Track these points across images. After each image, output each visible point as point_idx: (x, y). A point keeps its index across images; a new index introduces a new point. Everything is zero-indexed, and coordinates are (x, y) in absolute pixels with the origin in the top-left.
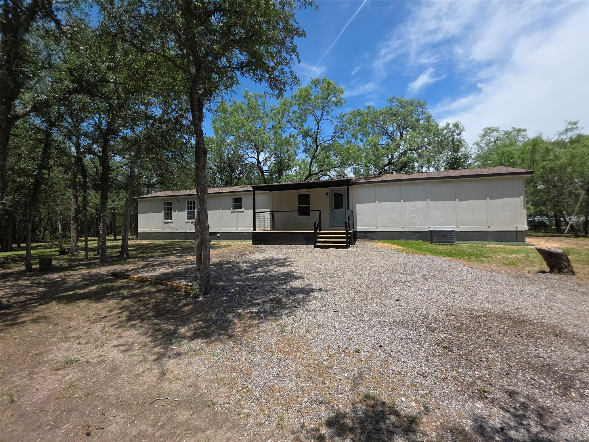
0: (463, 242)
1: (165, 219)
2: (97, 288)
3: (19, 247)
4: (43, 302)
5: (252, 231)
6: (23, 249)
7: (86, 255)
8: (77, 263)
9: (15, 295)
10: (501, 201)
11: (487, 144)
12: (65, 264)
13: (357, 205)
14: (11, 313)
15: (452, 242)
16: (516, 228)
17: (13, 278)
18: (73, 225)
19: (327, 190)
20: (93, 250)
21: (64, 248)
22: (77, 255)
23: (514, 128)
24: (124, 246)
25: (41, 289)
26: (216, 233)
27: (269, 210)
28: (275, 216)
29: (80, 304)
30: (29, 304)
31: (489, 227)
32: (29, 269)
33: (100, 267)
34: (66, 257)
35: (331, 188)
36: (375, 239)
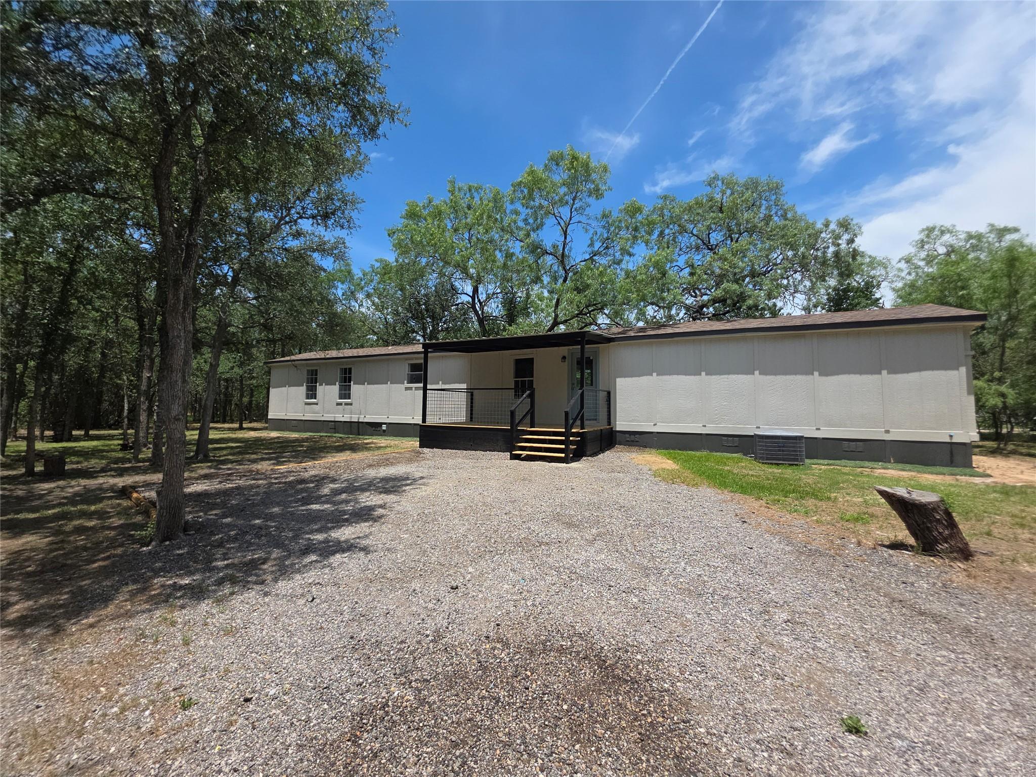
0: (826, 462)
1: (308, 397)
5: (420, 422)
10: (914, 377)
11: (929, 260)
13: (618, 380)
15: (797, 460)
16: (951, 436)
19: (564, 350)
21: (127, 440)
23: (992, 225)
24: (203, 442)
26: (380, 424)
27: (464, 386)
28: (476, 397)
31: (887, 432)
32: (30, 472)
35: (571, 347)
36: (650, 447)
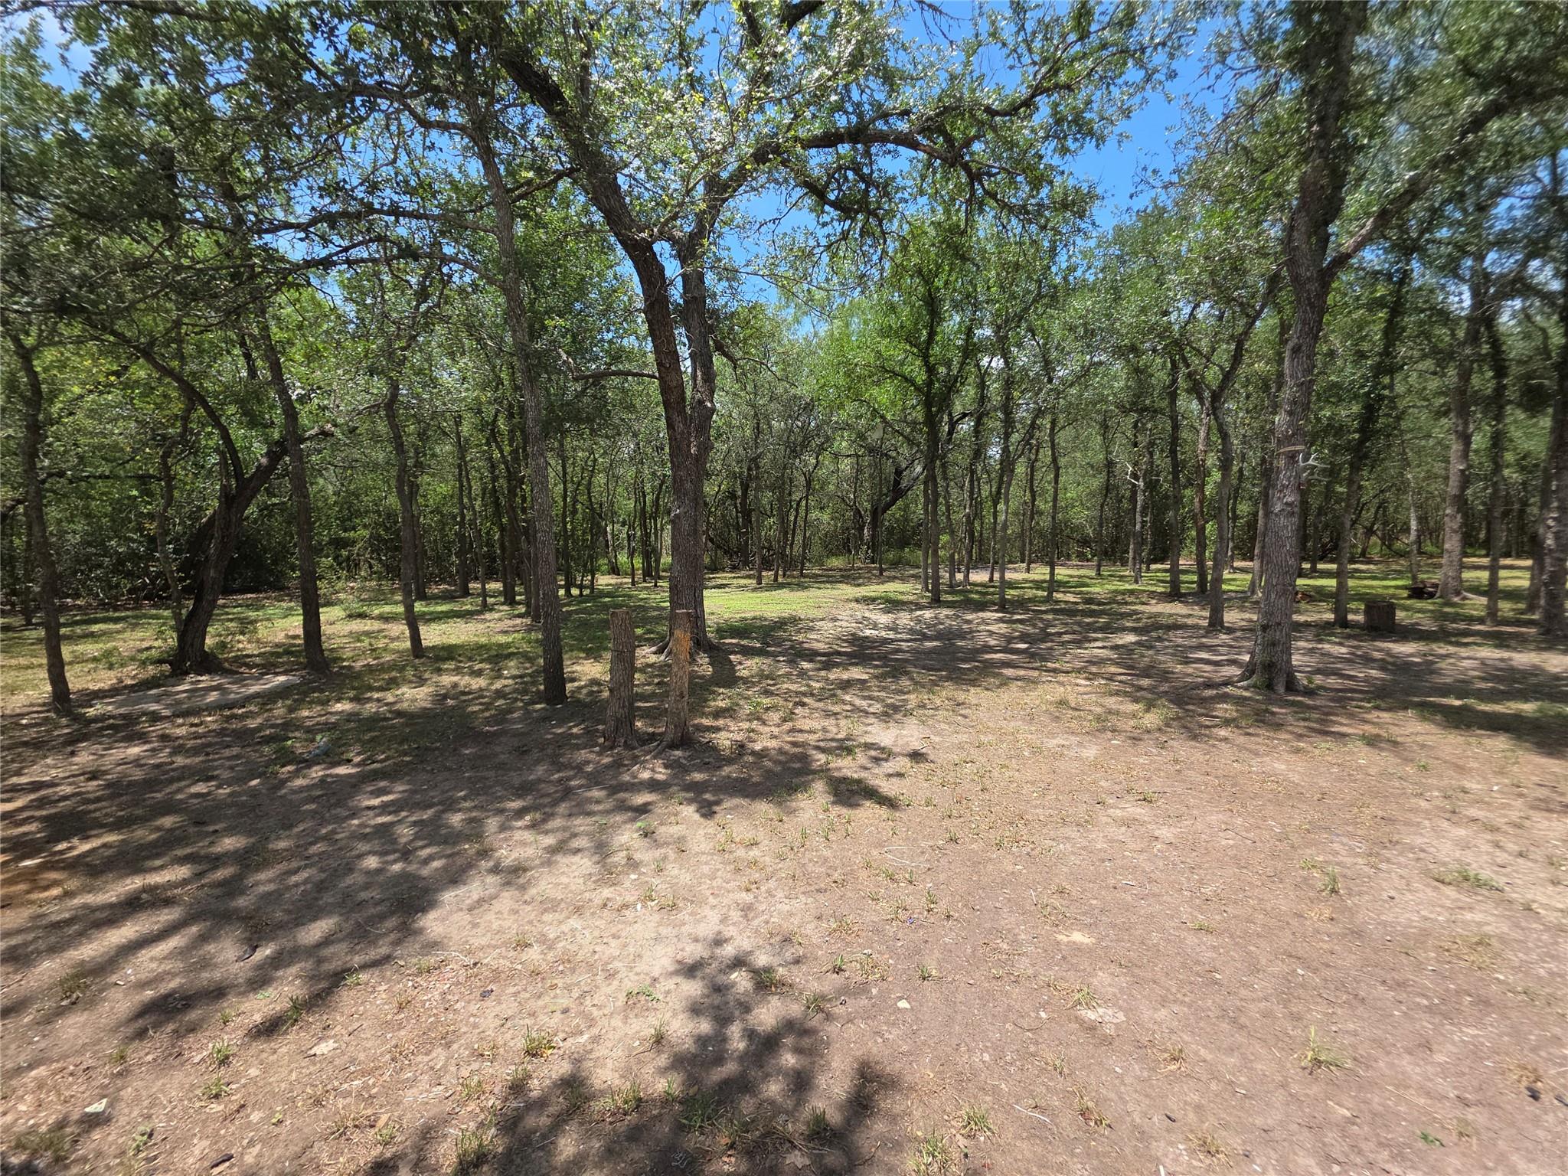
2: (1540, 710)
3: (1314, 569)
4: (1383, 705)
6: (1327, 574)
7: (1492, 612)
8: (1462, 626)
9: (1318, 671)
12: (1428, 624)
14: (1315, 708)
17: (1309, 635)
18: (1452, 520)
20: (1512, 595)
21: (1422, 582)
22: (1461, 606)
25: (1374, 673)
29: (1488, 742)
30: (1352, 699)
32: (1342, 622)
33: (1540, 649)
34: (1427, 605)
